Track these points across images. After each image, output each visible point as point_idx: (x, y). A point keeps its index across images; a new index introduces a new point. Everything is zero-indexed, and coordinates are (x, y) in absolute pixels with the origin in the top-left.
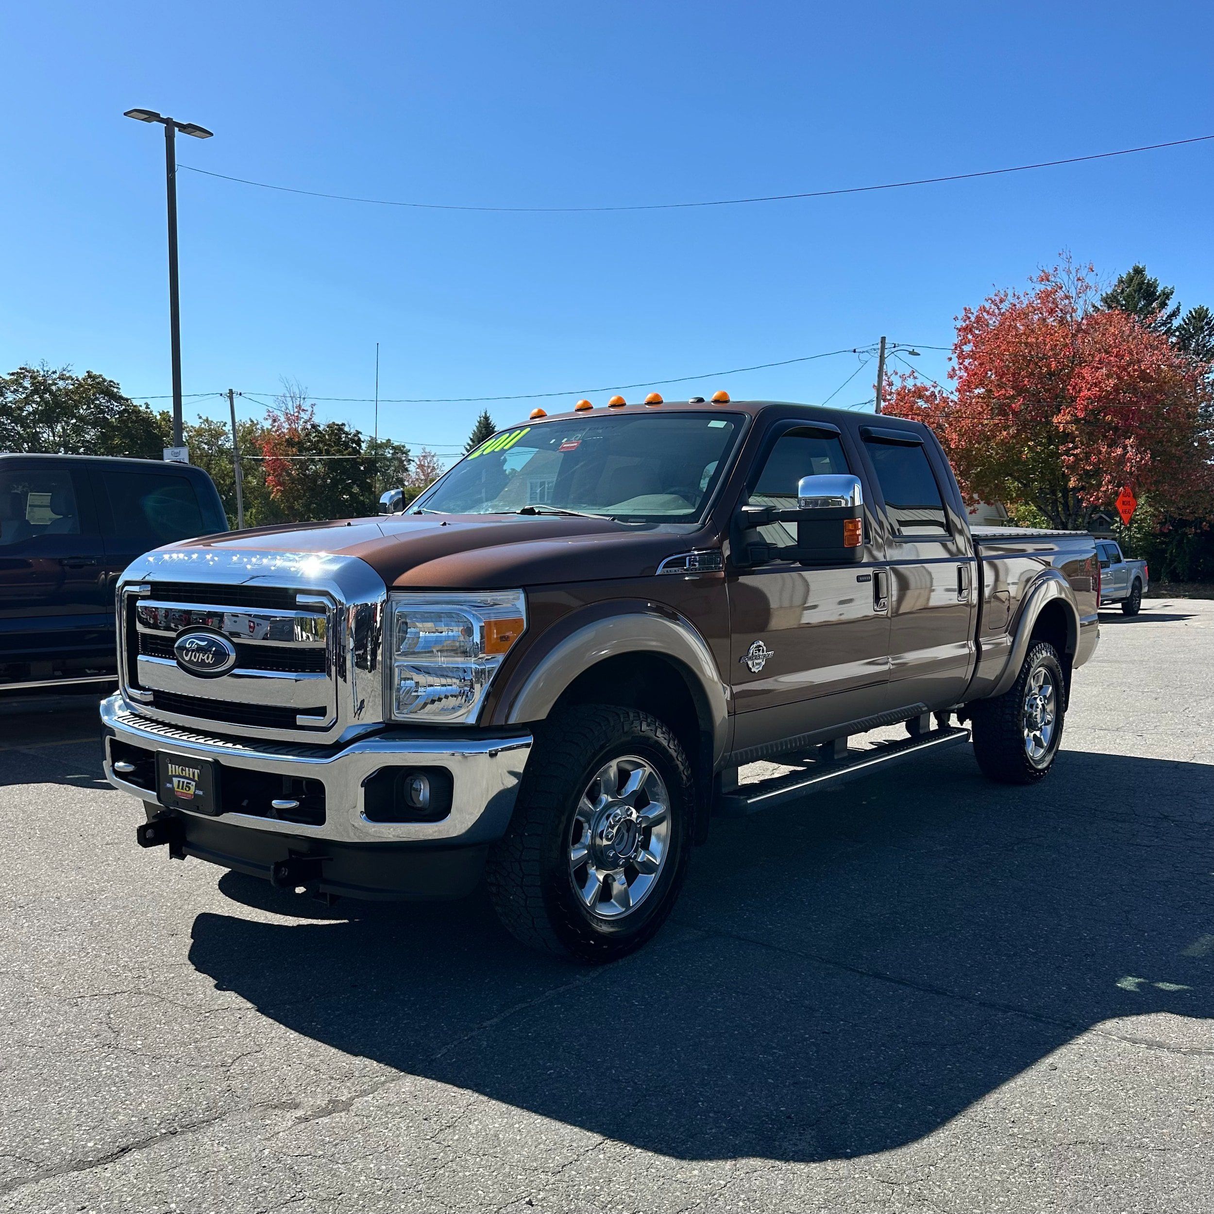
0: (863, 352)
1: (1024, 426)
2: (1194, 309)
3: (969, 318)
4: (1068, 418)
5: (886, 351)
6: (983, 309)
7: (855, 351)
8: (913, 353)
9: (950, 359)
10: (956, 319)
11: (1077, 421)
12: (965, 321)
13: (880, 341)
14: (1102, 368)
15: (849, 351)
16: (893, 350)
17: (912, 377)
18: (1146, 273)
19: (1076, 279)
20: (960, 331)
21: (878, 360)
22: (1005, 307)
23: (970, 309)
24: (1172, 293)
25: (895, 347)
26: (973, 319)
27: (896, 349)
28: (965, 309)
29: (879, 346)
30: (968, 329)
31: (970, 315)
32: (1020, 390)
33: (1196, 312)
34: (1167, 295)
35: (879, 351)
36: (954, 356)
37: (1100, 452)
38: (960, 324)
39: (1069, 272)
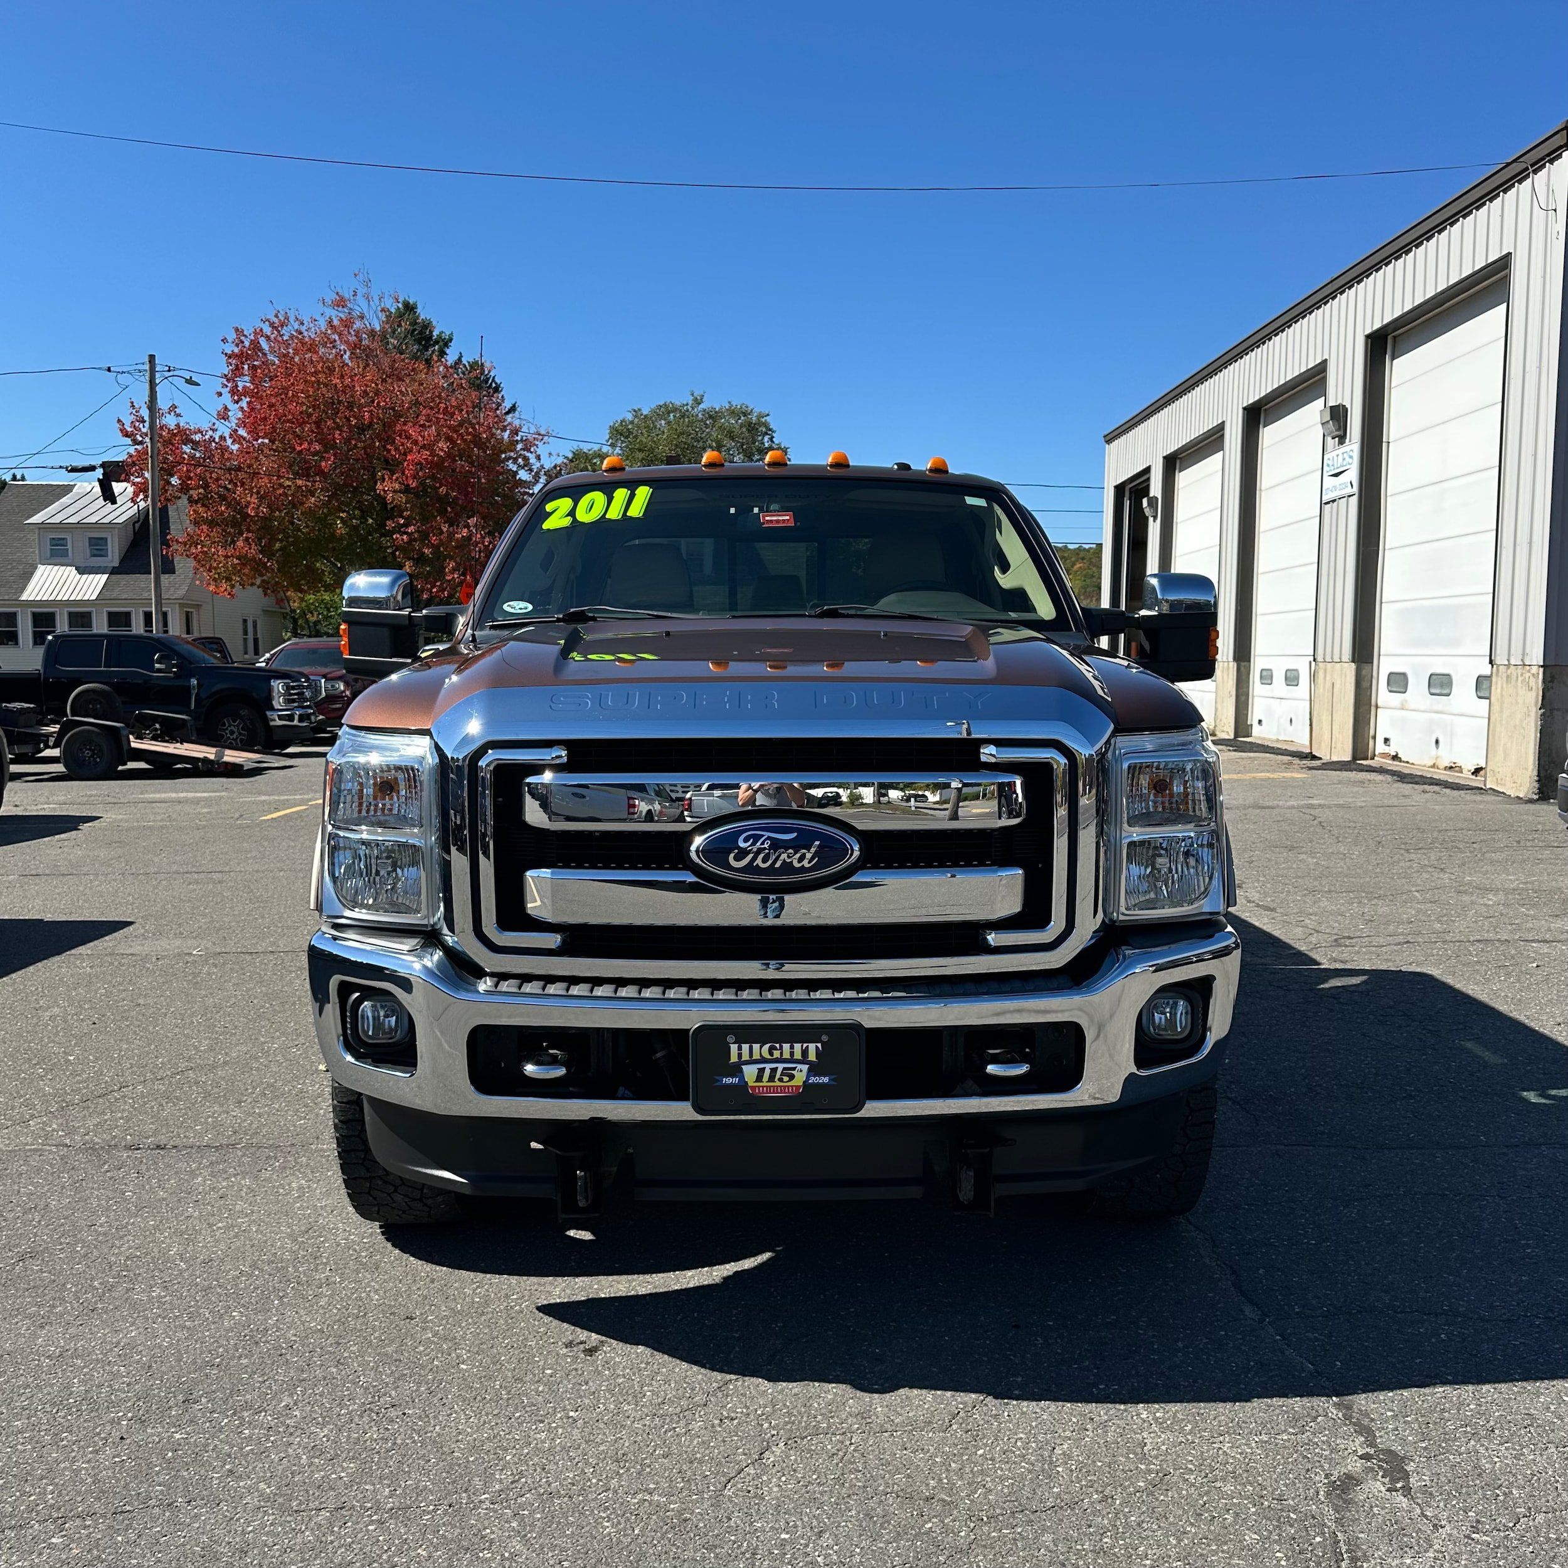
0: (123, 372)
1: (336, 491)
2: (469, 362)
3: (243, 342)
4: (397, 486)
5: (157, 375)
6: (259, 332)
7: (109, 370)
8: (190, 382)
9: (220, 394)
10: (224, 340)
11: (407, 490)
12: (237, 345)
13: (147, 360)
14: (430, 427)
15: (99, 369)
16: (167, 374)
17: (172, 414)
18: (418, 311)
19: (379, 309)
20: (230, 357)
21: (147, 386)
22: (286, 332)
23: (243, 331)
24: (451, 340)
25: (169, 371)
26: (247, 344)
27: (171, 373)
28: (237, 330)
29: (147, 367)
30: (242, 357)
31: (242, 338)
32: (328, 445)
33: (470, 366)
34: (447, 343)
35: (148, 374)
36: (225, 391)
37: (442, 532)
38: (230, 348)
39: (368, 298)
